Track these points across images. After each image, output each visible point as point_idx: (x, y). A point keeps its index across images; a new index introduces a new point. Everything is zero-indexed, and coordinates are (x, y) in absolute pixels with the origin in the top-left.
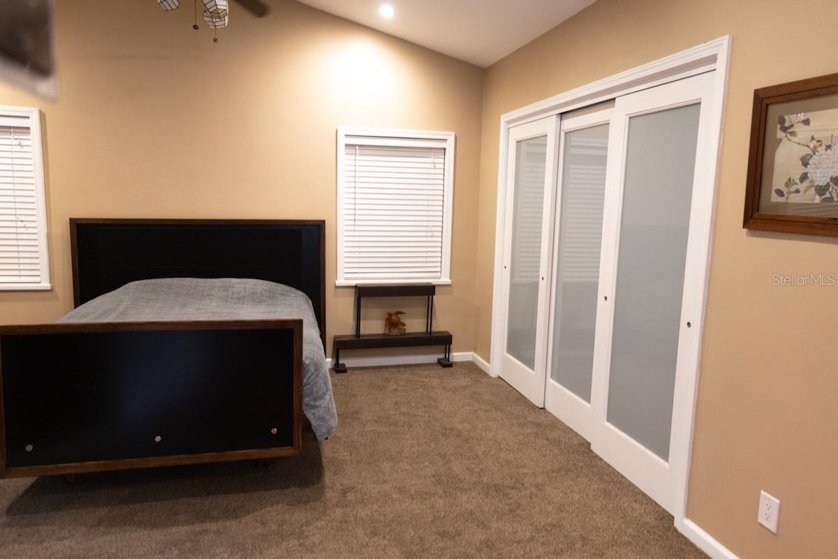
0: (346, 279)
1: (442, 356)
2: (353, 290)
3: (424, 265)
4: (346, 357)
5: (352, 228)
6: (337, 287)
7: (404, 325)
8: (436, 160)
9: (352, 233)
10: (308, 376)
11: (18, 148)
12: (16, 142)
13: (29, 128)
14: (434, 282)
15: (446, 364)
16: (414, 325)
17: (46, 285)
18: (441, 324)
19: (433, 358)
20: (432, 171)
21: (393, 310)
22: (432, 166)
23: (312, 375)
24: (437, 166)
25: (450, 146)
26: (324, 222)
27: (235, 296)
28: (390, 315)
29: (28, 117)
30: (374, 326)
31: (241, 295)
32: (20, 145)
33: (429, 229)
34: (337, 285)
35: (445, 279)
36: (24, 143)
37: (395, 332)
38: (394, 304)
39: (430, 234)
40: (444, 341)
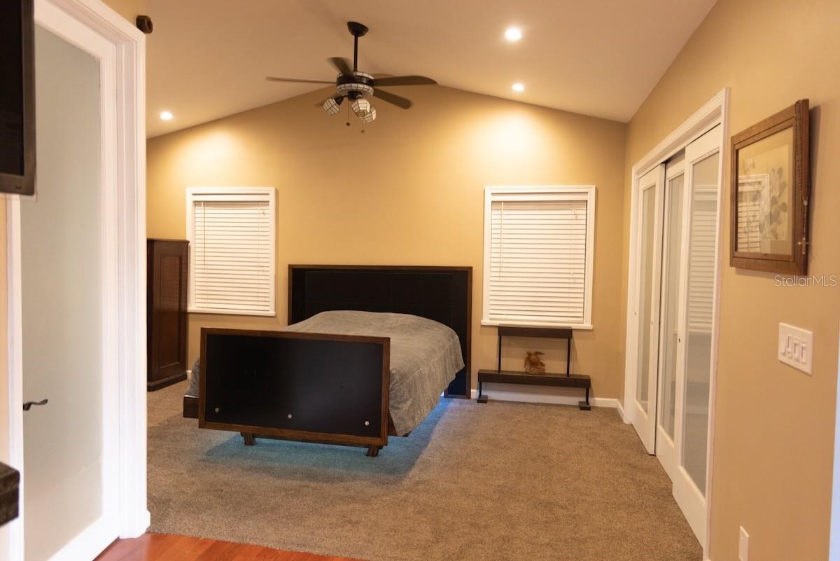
0: (491, 319)
1: (583, 399)
2: (497, 330)
3: (566, 310)
4: (486, 389)
5: (497, 274)
6: (482, 326)
7: (543, 365)
8: (578, 212)
9: (498, 279)
11: (262, 216)
12: (261, 212)
13: (268, 202)
14: (573, 326)
15: (585, 407)
16: (555, 366)
17: (272, 313)
18: (581, 367)
19: (574, 400)
20: (573, 222)
21: (533, 351)
22: (574, 217)
24: (579, 217)
25: (591, 198)
26: (471, 268)
27: (389, 326)
28: (530, 354)
29: (268, 194)
30: (514, 364)
31: (393, 326)
32: (263, 213)
33: (571, 276)
34: (482, 324)
35: (587, 325)
36: (266, 212)
37: (534, 371)
38: (535, 345)
39: (572, 281)
40: (583, 384)
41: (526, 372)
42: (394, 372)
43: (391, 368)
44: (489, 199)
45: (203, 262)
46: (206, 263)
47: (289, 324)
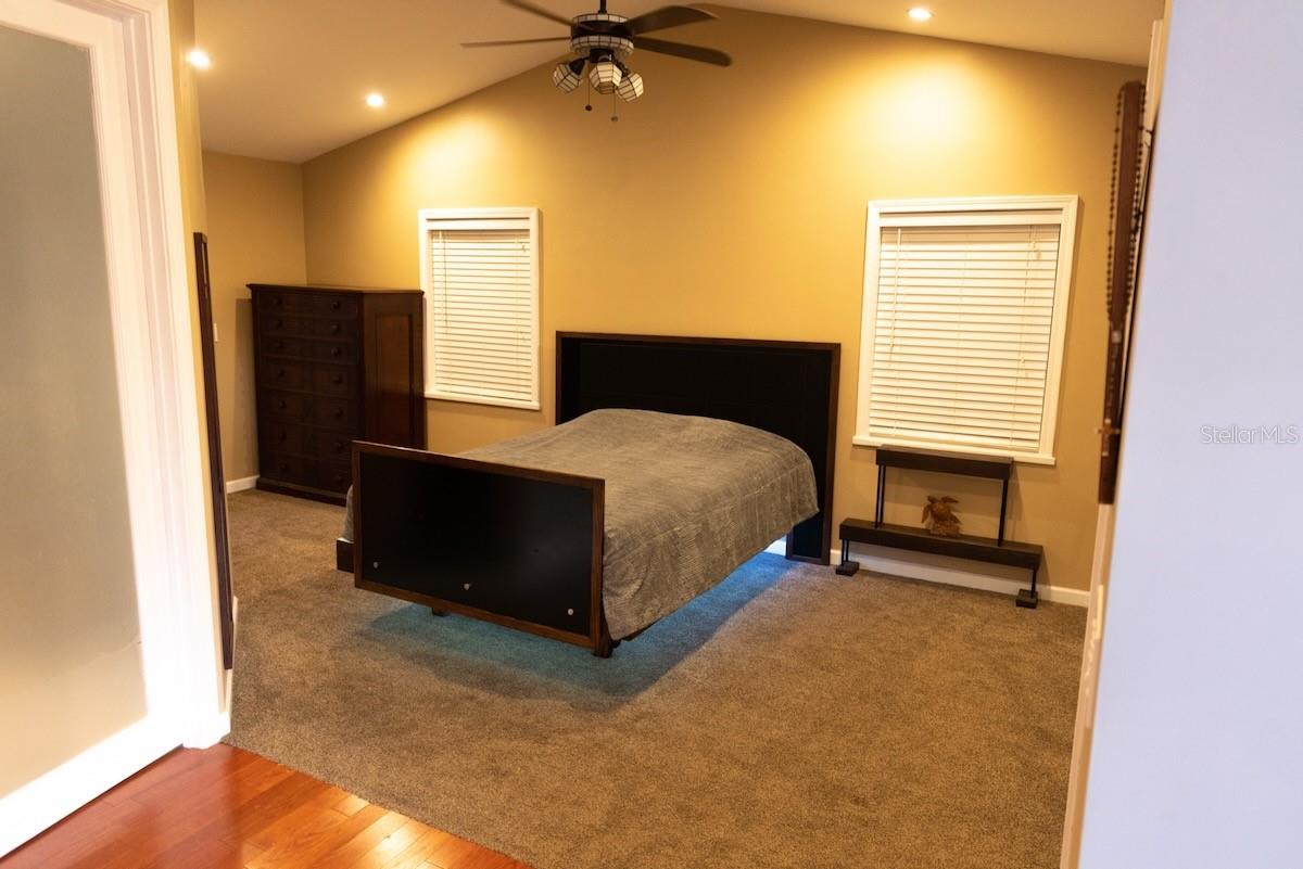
0: (872, 435)
1: (1028, 587)
2: (874, 454)
3: (1009, 426)
4: (857, 552)
5: (886, 357)
6: (855, 446)
7: (956, 520)
8: (1043, 246)
9: (885, 366)
10: (609, 553)
11: (521, 253)
12: (520, 246)
13: (528, 230)
14: (1018, 456)
15: (1029, 601)
16: (978, 523)
17: (535, 405)
18: (1029, 529)
19: (1011, 586)
20: (1032, 265)
21: (939, 494)
22: (1033, 256)
23: (614, 553)
24: (1044, 256)
25: (1068, 221)
26: (839, 345)
28: (932, 500)
29: (528, 218)
30: (907, 513)
31: (693, 440)
32: (523, 249)
33: (1021, 365)
34: (854, 442)
35: (1045, 456)
36: (527, 246)
37: (942, 530)
38: (943, 486)
39: (1022, 374)
40: (1029, 561)
41: (927, 531)
42: (612, 535)
43: (606, 529)
44: (875, 223)
45: (444, 324)
46: (449, 324)
47: (557, 424)
